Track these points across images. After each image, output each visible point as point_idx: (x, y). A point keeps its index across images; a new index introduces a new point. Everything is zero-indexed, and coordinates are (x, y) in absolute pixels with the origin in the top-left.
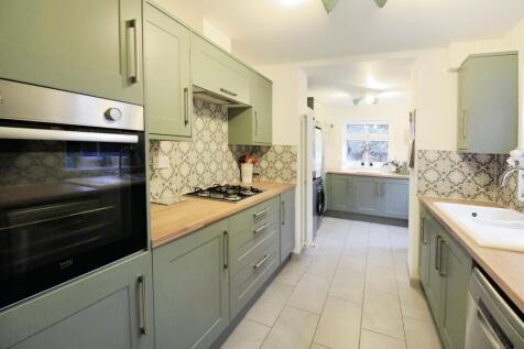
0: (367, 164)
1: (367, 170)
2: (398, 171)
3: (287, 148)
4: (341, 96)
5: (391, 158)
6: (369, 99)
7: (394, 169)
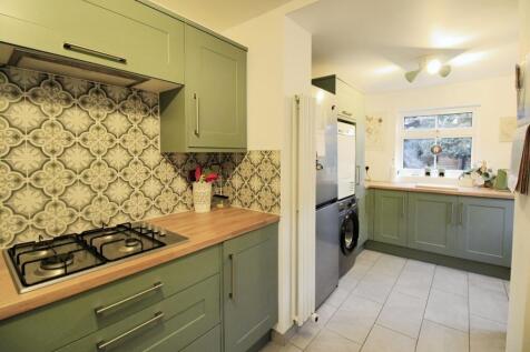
0: (434, 172)
1: (434, 183)
2: (488, 185)
3: (266, 155)
4: (388, 70)
5: (475, 163)
6: (433, 67)
7: (481, 180)
